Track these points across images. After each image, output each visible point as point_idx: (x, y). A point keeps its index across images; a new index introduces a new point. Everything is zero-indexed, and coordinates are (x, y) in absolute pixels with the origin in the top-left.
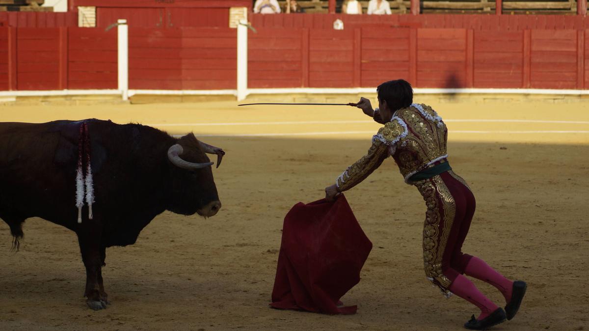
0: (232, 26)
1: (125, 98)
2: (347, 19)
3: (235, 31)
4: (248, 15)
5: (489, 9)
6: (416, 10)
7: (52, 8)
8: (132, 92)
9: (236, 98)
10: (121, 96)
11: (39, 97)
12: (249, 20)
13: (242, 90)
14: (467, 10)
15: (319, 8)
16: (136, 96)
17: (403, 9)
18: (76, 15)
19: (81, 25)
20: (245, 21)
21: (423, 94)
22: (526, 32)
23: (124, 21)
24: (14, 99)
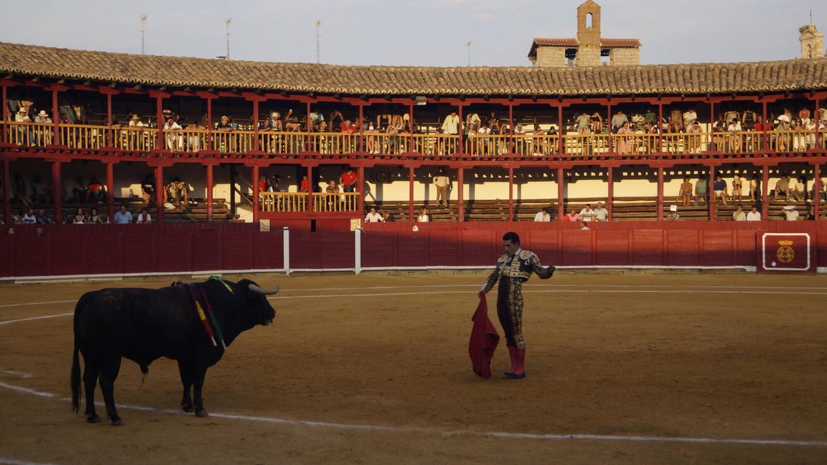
0: (352, 230)
1: (288, 274)
2: (421, 225)
3: (354, 232)
4: (361, 223)
5: (505, 218)
6: (462, 219)
7: (244, 220)
8: (292, 270)
9: (355, 273)
10: (285, 273)
11: (235, 273)
12: (361, 227)
13: (358, 268)
14: (492, 219)
15: (404, 219)
16: (294, 272)
17: (454, 218)
18: (259, 224)
19: (261, 230)
20: (359, 227)
21: (466, 269)
22: (528, 232)
23: (287, 228)
24: (221, 275)
